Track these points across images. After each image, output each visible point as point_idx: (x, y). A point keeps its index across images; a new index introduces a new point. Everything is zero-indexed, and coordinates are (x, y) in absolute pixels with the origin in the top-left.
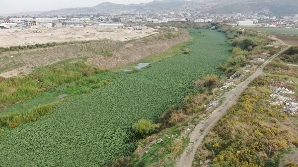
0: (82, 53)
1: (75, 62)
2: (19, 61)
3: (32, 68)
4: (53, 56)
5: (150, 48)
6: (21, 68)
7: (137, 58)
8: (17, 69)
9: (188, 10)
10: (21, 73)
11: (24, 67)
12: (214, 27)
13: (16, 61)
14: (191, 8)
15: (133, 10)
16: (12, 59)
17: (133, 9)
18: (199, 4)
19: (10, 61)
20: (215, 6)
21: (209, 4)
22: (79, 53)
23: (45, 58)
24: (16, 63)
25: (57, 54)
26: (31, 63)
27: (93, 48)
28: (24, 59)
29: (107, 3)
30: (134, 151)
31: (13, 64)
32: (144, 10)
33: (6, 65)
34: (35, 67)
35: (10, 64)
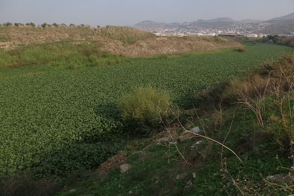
0: (94, 37)
2: (4, 35)
3: (19, 45)
4: (53, 36)
5: (189, 44)
6: (4, 44)
7: (172, 51)
9: (237, 29)
11: (9, 43)
12: (271, 41)
14: (241, 28)
15: (175, 29)
17: (175, 27)
18: (251, 24)
20: (268, 26)
21: (262, 24)
22: (89, 37)
23: (42, 37)
25: (58, 34)
26: (20, 39)
27: (111, 33)
28: (12, 34)
29: (148, 21)
30: (97, 165)
32: (187, 28)
34: (23, 45)
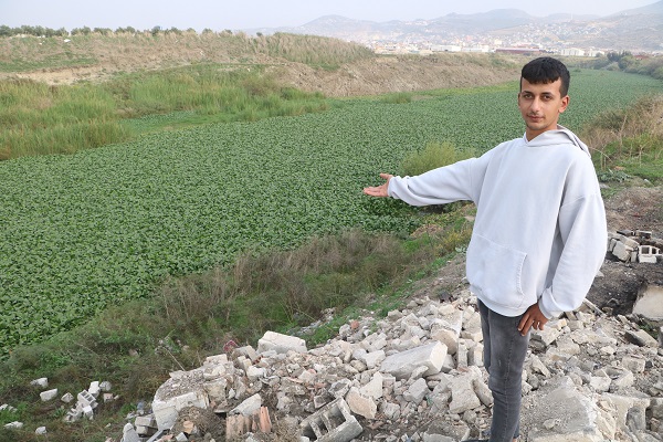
0: (254, 57)
1: (231, 70)
2: (85, 52)
3: (115, 73)
4: (176, 54)
5: (444, 72)
6: (86, 71)
8: (75, 71)
9: (537, 37)
10: (82, 82)
11: (95, 69)
12: (615, 64)
13: (75, 51)
14: (546, 33)
15: (396, 35)
16: (65, 45)
17: (396, 31)
18: (569, 24)
19: (61, 50)
20: (609, 29)
21: (594, 25)
22: (246, 56)
23: (154, 57)
24: (74, 57)
25: (184, 50)
26: (113, 62)
27: (287, 48)
28: (98, 51)
29: (334, 17)
31: (67, 59)
32: (423, 33)
33: (48, 58)
34: (121, 73)
35: (57, 57)
